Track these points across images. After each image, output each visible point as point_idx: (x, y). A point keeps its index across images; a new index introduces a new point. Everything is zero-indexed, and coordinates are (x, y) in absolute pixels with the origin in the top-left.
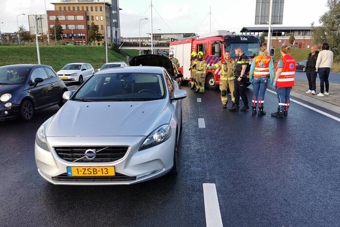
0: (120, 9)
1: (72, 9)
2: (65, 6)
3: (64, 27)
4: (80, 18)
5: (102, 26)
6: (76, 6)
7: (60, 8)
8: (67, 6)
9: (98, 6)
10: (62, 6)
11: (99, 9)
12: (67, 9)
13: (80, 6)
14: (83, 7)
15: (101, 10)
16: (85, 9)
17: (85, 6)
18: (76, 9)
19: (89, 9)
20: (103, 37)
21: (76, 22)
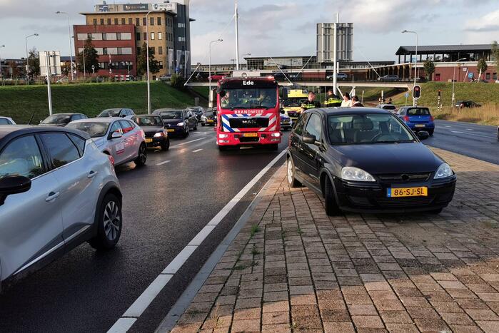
0: (191, 20)
1: (113, 23)
2: (103, 17)
3: (100, 51)
4: (127, 36)
5: (160, 48)
6: (120, 18)
7: (95, 21)
8: (106, 18)
9: (156, 17)
10: (98, 18)
11: (156, 22)
12: (106, 23)
13: (127, 18)
14: (130, 19)
15: (159, 23)
16: (134, 22)
17: (134, 18)
18: (120, 22)
19: (141, 22)
20: (161, 67)
21: (119, 44)
